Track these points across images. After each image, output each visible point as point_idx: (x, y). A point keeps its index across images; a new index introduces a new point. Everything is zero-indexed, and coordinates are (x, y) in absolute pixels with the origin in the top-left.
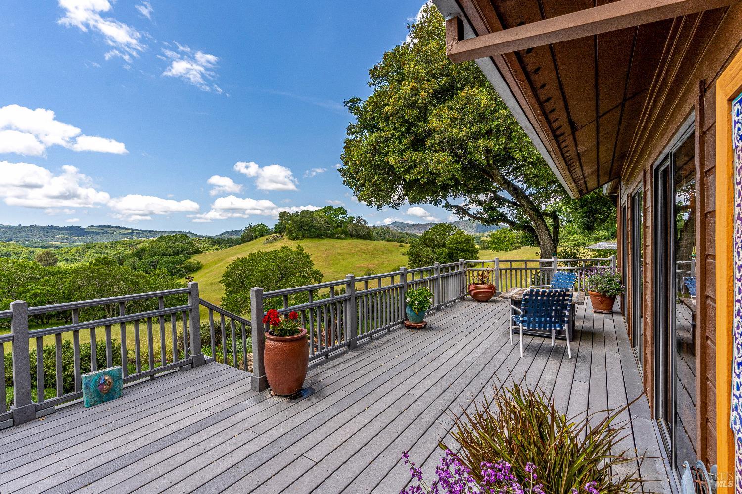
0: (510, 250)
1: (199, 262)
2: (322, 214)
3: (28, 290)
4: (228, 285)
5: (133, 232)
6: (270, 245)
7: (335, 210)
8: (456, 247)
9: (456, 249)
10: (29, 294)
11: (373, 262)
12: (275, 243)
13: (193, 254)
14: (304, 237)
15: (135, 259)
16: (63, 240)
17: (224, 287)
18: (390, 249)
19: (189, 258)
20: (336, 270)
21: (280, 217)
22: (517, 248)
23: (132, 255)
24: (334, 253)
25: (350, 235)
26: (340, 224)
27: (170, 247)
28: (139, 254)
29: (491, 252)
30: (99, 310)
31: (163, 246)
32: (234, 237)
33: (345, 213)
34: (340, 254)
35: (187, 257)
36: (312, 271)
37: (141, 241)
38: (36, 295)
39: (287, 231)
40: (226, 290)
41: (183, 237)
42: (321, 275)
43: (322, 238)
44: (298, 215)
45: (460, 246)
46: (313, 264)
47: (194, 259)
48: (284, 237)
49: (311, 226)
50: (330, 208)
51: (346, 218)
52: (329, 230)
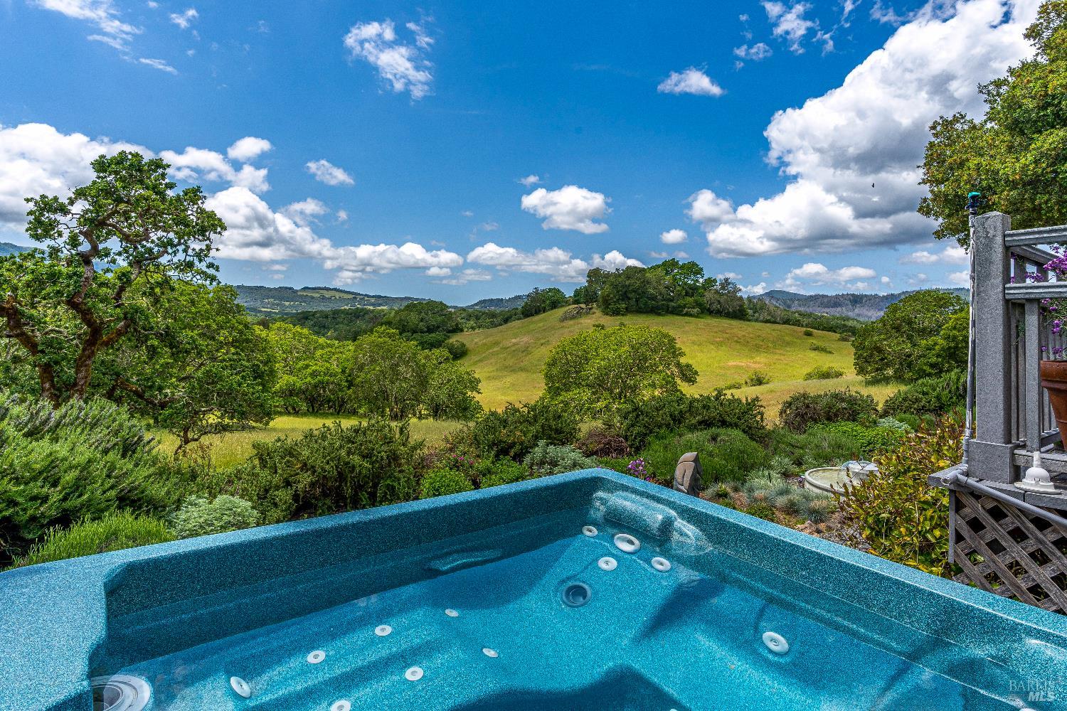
1: (463, 345)
2: (660, 272)
6: (571, 322)
7: (682, 267)
12: (581, 321)
13: (452, 331)
14: (628, 311)
18: (788, 338)
19: (448, 337)
21: (588, 276)
25: (707, 311)
26: (692, 290)
27: (422, 320)
32: (496, 309)
33: (699, 271)
35: (446, 335)
39: (600, 300)
40: (547, 385)
41: (440, 306)
42: (697, 372)
43: (659, 314)
44: (619, 274)
47: (457, 339)
48: (594, 310)
49: (641, 293)
50: (673, 263)
51: (701, 280)
52: (672, 301)
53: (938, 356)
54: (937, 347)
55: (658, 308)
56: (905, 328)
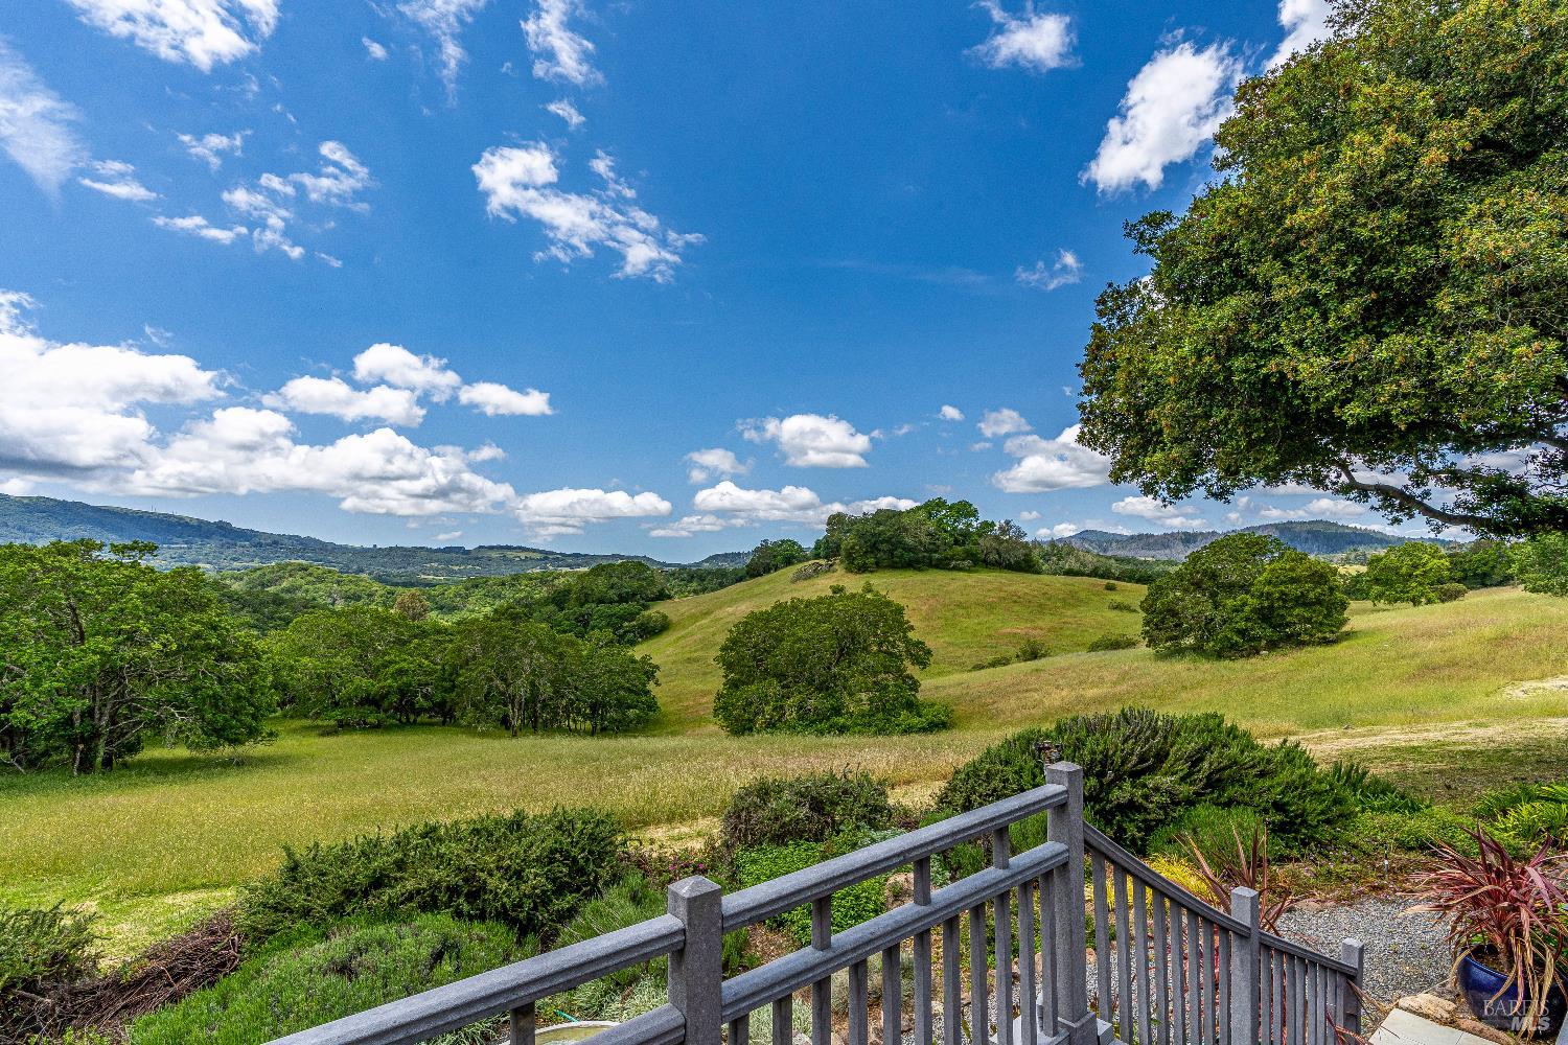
0: (1429, 601)
1: (665, 617)
2: (922, 516)
3: (390, 662)
4: (729, 666)
5: (546, 556)
6: (806, 583)
7: (951, 508)
8: (1283, 593)
9: (1284, 597)
10: (391, 669)
11: (1040, 623)
12: (816, 581)
13: (653, 600)
14: (879, 566)
15: (552, 607)
16: (436, 572)
17: (722, 672)
18: (1083, 595)
19: (646, 607)
20: (952, 640)
21: (828, 524)
22: (1453, 596)
23: (546, 602)
24: (947, 601)
25: (983, 563)
26: (963, 538)
27: (613, 587)
28: (560, 599)
29: (1368, 604)
30: (498, 703)
31: (601, 583)
32: (728, 566)
33: (974, 513)
34: (959, 605)
35: (643, 605)
36: (907, 641)
37: (560, 574)
38: (401, 672)
39: (843, 553)
40: (726, 677)
41: (638, 566)
42: (929, 652)
43: (919, 570)
44: (867, 520)
45: (1293, 590)
46: (912, 628)
47: (657, 610)
48: (837, 567)
49: (895, 544)
50: (940, 504)
51: (975, 524)
52: (936, 552)
53: (1247, 619)
54: (1247, 608)
55: (918, 561)
56: (1207, 583)
